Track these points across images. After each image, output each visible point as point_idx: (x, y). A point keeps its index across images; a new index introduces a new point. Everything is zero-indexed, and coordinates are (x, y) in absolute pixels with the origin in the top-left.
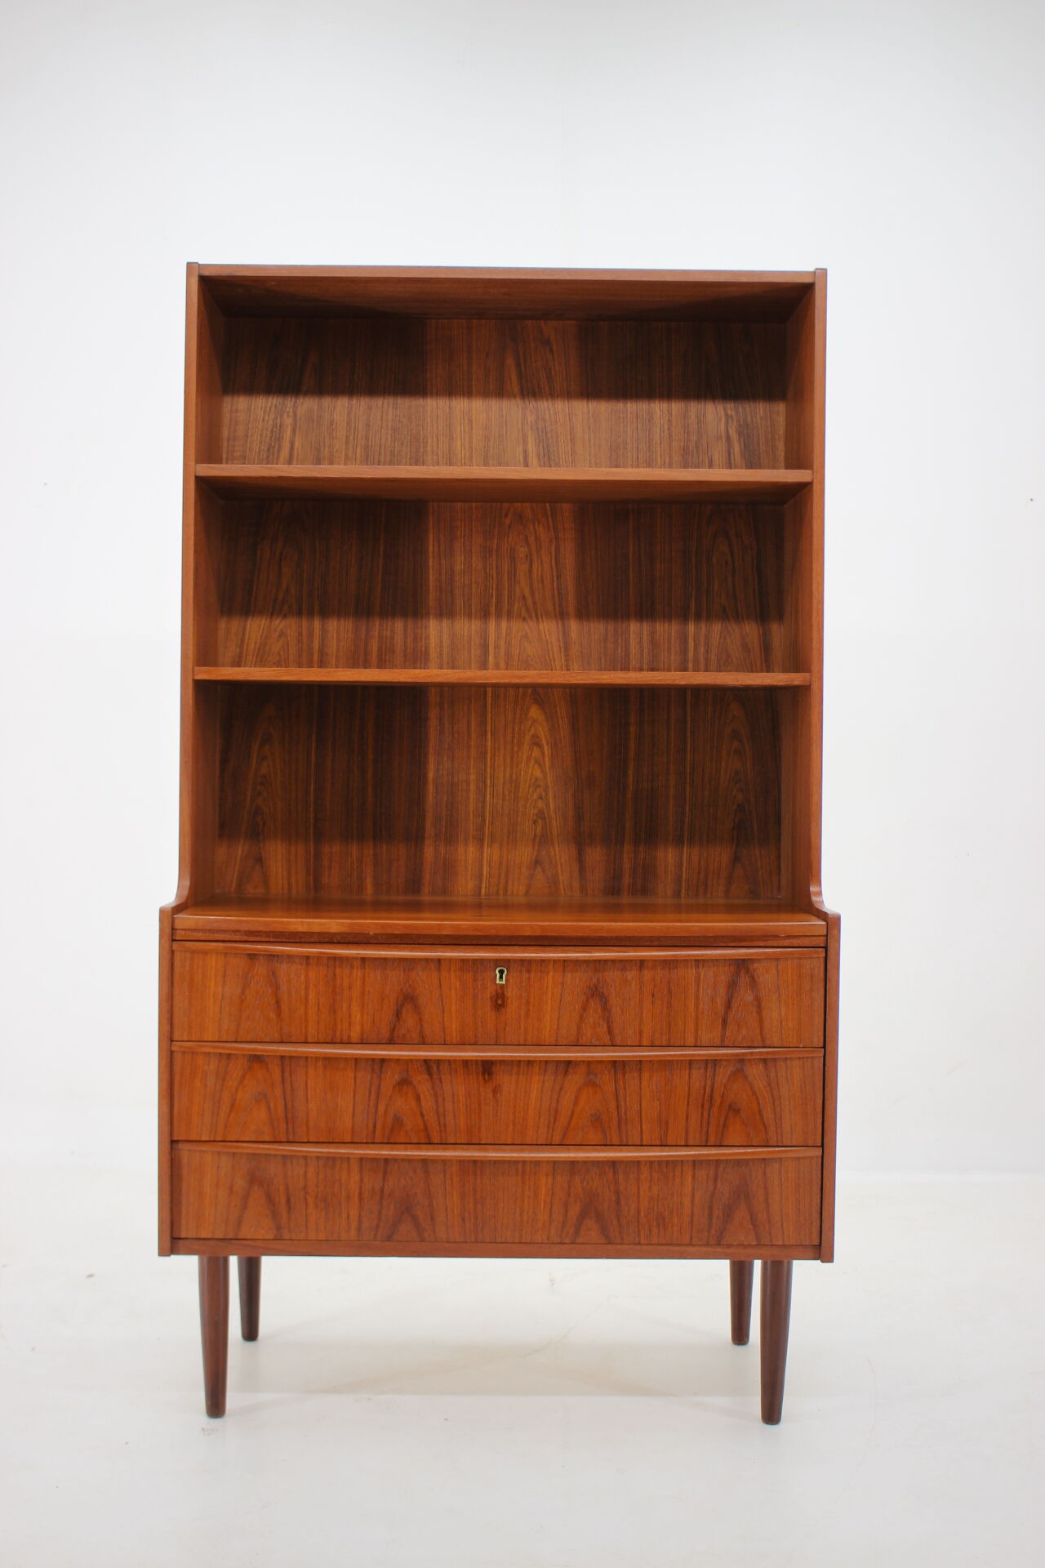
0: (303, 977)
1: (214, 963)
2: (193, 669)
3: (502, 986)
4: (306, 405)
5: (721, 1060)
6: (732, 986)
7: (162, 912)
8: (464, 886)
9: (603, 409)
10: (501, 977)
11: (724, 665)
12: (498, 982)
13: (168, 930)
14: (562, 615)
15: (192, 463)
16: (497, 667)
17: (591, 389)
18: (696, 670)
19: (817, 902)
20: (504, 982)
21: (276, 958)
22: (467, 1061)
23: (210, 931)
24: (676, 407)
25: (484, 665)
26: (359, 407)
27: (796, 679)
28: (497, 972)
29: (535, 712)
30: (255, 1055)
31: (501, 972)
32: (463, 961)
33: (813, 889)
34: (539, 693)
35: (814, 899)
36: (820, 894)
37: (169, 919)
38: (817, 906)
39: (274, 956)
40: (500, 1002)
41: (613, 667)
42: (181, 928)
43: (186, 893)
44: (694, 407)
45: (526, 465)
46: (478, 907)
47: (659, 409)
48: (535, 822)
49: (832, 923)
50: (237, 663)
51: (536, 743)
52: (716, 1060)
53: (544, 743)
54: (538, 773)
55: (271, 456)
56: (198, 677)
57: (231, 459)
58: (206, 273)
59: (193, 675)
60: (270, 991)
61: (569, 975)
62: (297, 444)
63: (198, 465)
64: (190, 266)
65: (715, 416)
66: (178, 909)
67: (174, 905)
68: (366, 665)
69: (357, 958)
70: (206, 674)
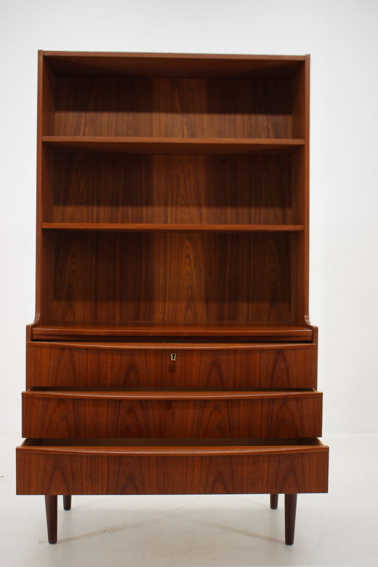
0: (85, 358)
1: (45, 352)
2: (41, 224)
3: (174, 361)
4: (90, 115)
5: (276, 399)
6: (276, 361)
7: (28, 328)
8: (158, 317)
9: (216, 117)
10: (173, 358)
11: (267, 222)
12: (172, 359)
13: (30, 335)
14: (199, 205)
15: (41, 136)
16: (171, 223)
17: (211, 110)
18: (255, 223)
19: (307, 322)
20: (175, 360)
21: (73, 350)
22: (159, 400)
23: (49, 335)
24: (246, 117)
25: (166, 222)
26: (113, 116)
27: (298, 228)
28: (172, 355)
29: (187, 243)
30: (61, 398)
31: (174, 355)
32: (157, 350)
33: (305, 317)
34: (189, 234)
35: (306, 321)
36: (308, 318)
37: (30, 330)
38: (307, 323)
39: (72, 348)
40: (173, 369)
41: (220, 223)
42: (35, 334)
43: (38, 319)
44: (253, 117)
45: (183, 136)
46: (164, 325)
47: (239, 118)
48: (188, 290)
49: (315, 331)
50: (62, 221)
51: (188, 256)
52: (274, 399)
53: (191, 256)
54: (189, 269)
55: (76, 133)
56: (44, 227)
57: (59, 135)
58: (46, 54)
59: (42, 226)
60: (70, 364)
61: (203, 358)
62: (87, 129)
63: (44, 137)
64: (40, 52)
65: (262, 120)
66: (34, 326)
67: (33, 324)
68: (116, 222)
69: (109, 349)
70: (47, 226)
